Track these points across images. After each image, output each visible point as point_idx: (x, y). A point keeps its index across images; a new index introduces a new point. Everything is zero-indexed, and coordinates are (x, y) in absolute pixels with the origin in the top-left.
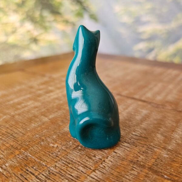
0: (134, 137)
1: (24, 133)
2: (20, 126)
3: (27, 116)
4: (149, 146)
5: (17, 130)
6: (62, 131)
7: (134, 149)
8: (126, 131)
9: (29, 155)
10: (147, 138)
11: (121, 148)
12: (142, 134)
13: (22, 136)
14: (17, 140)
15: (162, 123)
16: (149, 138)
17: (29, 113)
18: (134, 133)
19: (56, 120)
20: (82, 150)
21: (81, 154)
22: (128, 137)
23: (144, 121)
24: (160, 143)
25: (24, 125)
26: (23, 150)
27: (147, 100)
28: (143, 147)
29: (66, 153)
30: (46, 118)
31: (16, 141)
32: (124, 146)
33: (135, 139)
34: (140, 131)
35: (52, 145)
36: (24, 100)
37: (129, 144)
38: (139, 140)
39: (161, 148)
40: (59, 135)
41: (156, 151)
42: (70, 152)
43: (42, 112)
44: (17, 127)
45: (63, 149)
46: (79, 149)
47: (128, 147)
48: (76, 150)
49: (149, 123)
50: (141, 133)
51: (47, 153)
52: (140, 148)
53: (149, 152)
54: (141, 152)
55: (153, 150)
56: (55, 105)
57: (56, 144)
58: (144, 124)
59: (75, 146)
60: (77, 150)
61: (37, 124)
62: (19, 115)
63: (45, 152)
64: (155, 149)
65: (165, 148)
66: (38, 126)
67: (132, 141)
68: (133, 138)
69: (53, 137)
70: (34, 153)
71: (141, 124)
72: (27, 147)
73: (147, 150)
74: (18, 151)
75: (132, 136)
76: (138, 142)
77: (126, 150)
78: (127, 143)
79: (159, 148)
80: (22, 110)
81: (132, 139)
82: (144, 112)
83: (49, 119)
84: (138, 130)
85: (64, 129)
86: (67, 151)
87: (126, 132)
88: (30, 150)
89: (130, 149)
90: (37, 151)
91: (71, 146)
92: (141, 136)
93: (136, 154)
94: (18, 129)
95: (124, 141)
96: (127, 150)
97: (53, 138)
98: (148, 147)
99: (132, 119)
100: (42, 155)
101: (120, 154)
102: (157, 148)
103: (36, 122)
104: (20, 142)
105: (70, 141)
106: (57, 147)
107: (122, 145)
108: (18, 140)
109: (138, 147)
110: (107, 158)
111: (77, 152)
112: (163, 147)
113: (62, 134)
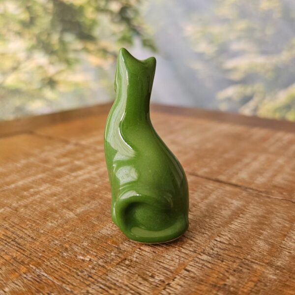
0: (219, 245)
1: (35, 238)
2: (28, 226)
3: (38, 209)
4: (244, 260)
5: (22, 232)
6: (98, 235)
7: (219, 266)
8: (205, 235)
9: (44, 274)
10: (241, 247)
11: (197, 264)
12: (232, 240)
13: (31, 243)
14: (22, 249)
15: (266, 223)
16: (244, 248)
17: (42, 205)
18: (218, 239)
19: (87, 216)
20: (132, 266)
21: (131, 273)
22: (209, 246)
23: (236, 218)
24: (263, 255)
25: (34, 225)
26: (32, 265)
27: (240, 184)
28: (234, 262)
29: (105, 271)
30: (71, 213)
31: (22, 251)
32: (203, 260)
33: (220, 248)
34: (229, 236)
35: (82, 258)
36: (34, 182)
37: (210, 256)
38: (227, 250)
39: (264, 264)
40: (92, 241)
41: (256, 269)
42: (112, 269)
43: (64, 203)
44: (22, 228)
45: (100, 265)
46: (127, 265)
47: (210, 262)
48: (121, 267)
50: (230, 239)
51: (73, 271)
52: (228, 264)
53: (245, 270)
54: (231, 271)
55: (251, 267)
56: (85, 190)
57: (88, 256)
58: (236, 224)
59: (120, 260)
60: (123, 266)
61: (55, 222)
62: (26, 207)
63: (70, 270)
64: (255, 266)
65: (270, 264)
66: (58, 226)
67: (216, 253)
68: (217, 247)
69: (83, 244)
70: (52, 271)
71: (231, 224)
72: (40, 261)
73: (241, 266)
74: (25, 267)
75: (215, 244)
76: (226, 254)
77: (206, 266)
78: (207, 255)
79: (261, 263)
80: (31, 200)
81: (215, 249)
82: (236, 203)
83: (76, 215)
84: (226, 234)
85: (101, 232)
86: (107, 267)
87: (205, 237)
88: (44, 266)
89: (213, 266)
90: (56, 267)
91: (113, 260)
92: (230, 244)
93: (221, 273)
94: (24, 230)
95: (202, 251)
96: (208, 267)
97: (83, 246)
98: (243, 263)
99: (215, 216)
100: (65, 274)
101: (195, 274)
102: (257, 263)
103: (54, 218)
104: (28, 251)
105: (111, 251)
106: (90, 260)
107: (199, 258)
108: (24, 249)
109: (226, 262)
110: (174, 280)
111: (123, 269)
112: (267, 261)
113: (99, 239)
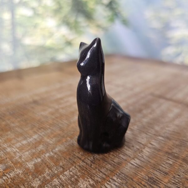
1: (68, 124)
7: (168, 142)
11: (156, 141)
26: (69, 138)
28: (177, 141)
31: (62, 130)
74: (65, 139)
77: (161, 142)
78: (161, 136)
92: (174, 132)
98: (181, 141)
104: (66, 131)
107: (157, 138)
110: (144, 149)
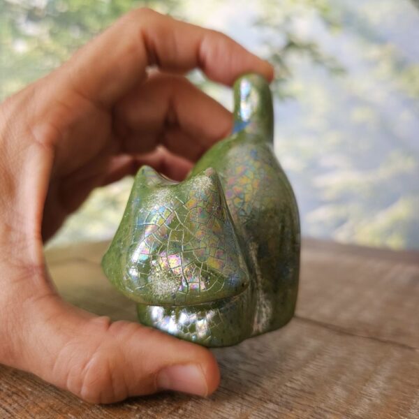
0: (289, 391)
4: (316, 408)
7: (286, 415)
8: (274, 380)
12: (305, 385)
15: (346, 365)
16: (317, 394)
18: (288, 384)
22: (277, 392)
23: (312, 360)
24: (339, 403)
28: (305, 411)
32: (268, 409)
33: (290, 395)
34: (302, 380)
37: (277, 404)
38: (298, 397)
39: (339, 413)
46: (180, 414)
47: (276, 412)
48: (173, 417)
49: (322, 365)
50: (303, 384)
52: (298, 413)
58: (311, 366)
60: (175, 416)
64: (328, 416)
65: (347, 414)
67: (284, 400)
68: (286, 394)
71: (305, 366)
75: (284, 391)
76: (296, 402)
77: (272, 416)
78: (274, 403)
79: (335, 412)
81: (284, 396)
82: (313, 343)
84: (299, 378)
89: (279, 415)
92: (302, 390)
95: (269, 398)
98: (315, 412)
99: (287, 357)
102: (331, 413)
107: (265, 407)
109: (294, 411)
112: (343, 410)
